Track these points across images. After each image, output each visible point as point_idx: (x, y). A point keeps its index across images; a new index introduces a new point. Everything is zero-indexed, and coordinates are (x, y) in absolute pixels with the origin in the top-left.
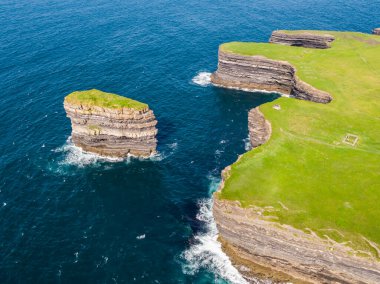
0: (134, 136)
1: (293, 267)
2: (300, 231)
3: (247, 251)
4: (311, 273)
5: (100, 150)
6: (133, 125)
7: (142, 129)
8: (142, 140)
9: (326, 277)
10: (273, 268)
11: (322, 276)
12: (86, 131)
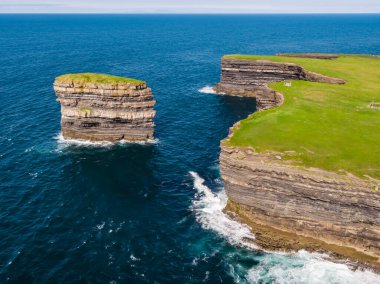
0: (129, 118)
1: (326, 230)
2: (333, 173)
3: (264, 212)
4: (349, 235)
5: (90, 135)
6: (129, 104)
7: (139, 109)
8: (138, 123)
9: (370, 238)
10: (298, 233)
11: (364, 237)
12: (77, 114)
